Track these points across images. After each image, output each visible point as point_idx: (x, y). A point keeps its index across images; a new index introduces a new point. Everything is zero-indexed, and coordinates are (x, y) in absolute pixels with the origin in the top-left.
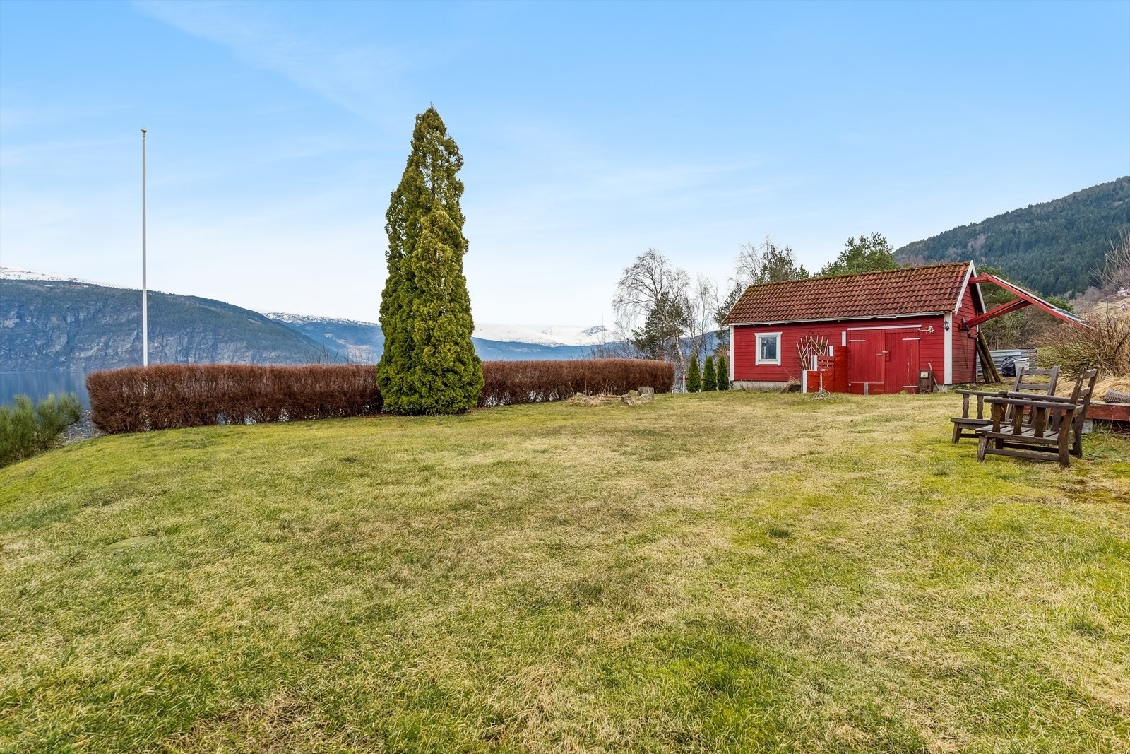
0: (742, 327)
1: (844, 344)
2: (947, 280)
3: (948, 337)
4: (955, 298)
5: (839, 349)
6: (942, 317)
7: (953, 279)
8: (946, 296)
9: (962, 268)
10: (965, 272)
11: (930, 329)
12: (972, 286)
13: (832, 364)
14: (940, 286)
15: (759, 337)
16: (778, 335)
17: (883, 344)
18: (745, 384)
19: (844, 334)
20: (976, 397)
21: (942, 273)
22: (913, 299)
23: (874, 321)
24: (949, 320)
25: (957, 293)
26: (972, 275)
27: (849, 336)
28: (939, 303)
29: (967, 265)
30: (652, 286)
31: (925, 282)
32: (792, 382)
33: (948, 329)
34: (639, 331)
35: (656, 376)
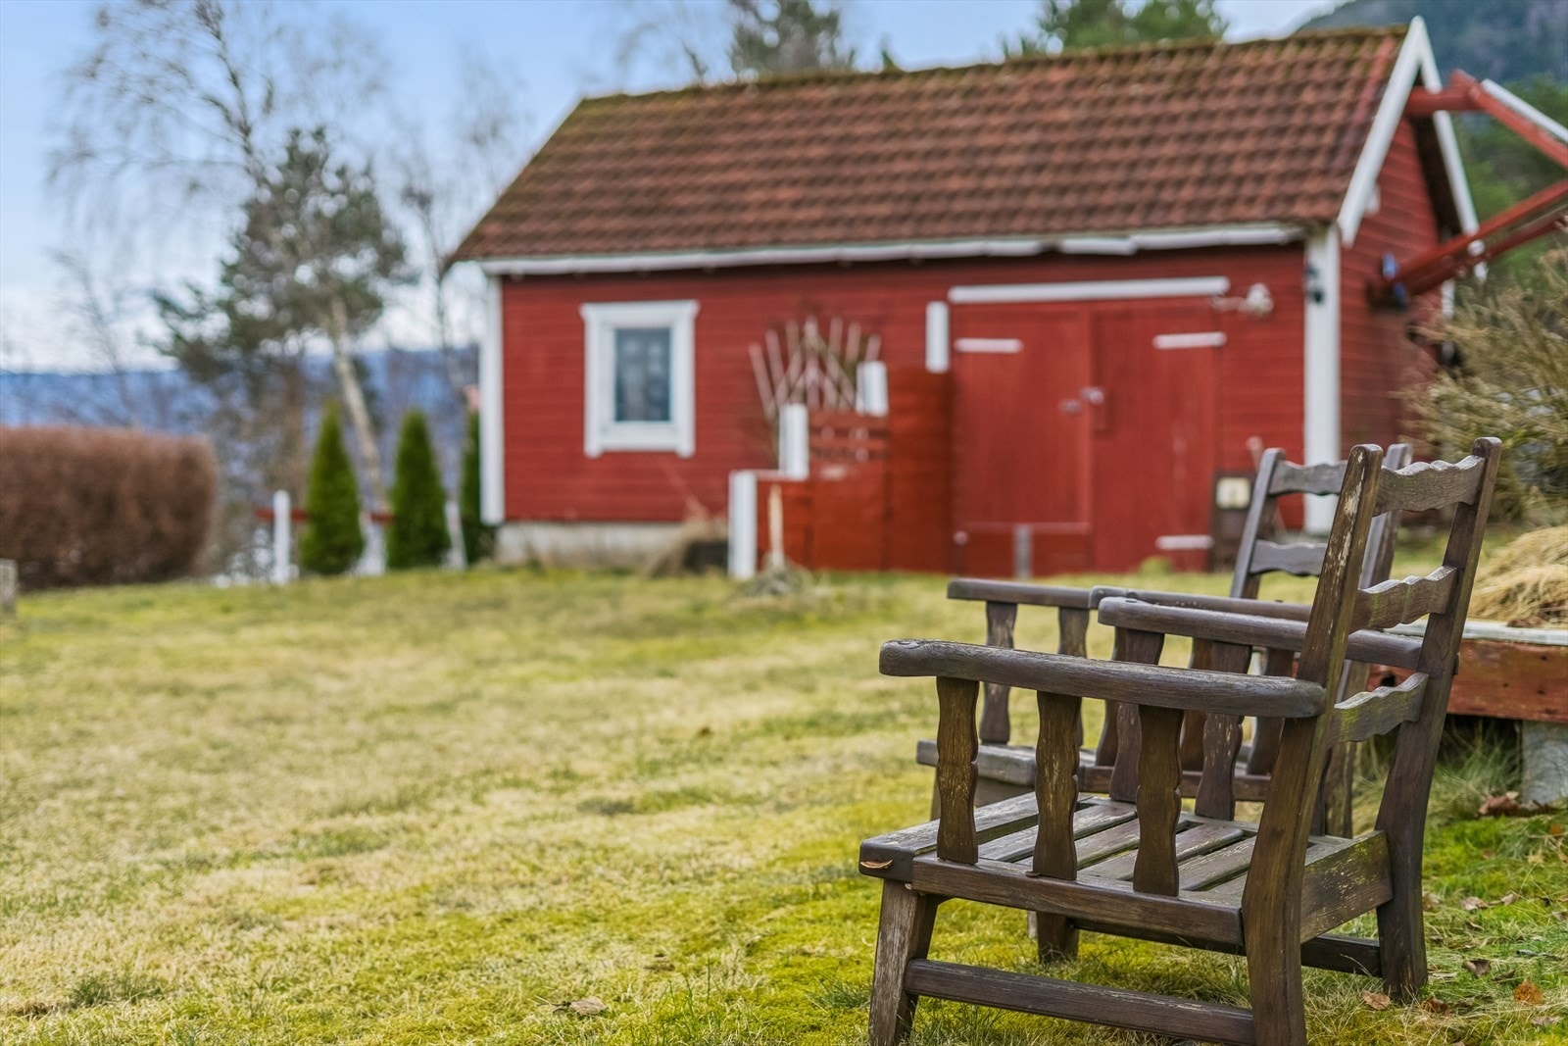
0: (532, 279)
1: (937, 359)
2: (1327, 96)
3: (1322, 328)
4: (1348, 171)
5: (907, 380)
6: (1295, 248)
7: (1346, 94)
8: (1318, 162)
9: (1384, 51)
10: (1390, 64)
11: (1258, 298)
12: (1417, 122)
13: (879, 445)
14: (1298, 119)
15: (601, 321)
16: (679, 317)
17: (1081, 360)
18: (546, 538)
19: (937, 317)
20: (1050, 616)
21: (1310, 66)
22: (1197, 170)
23: (1050, 263)
24: (1325, 263)
25: (1356, 151)
26: (1418, 81)
27: (962, 321)
28: (1289, 188)
29: (1399, 37)
30: (227, 94)
31: (1250, 101)
32: (696, 527)
33: (1318, 297)
34: (185, 300)
35: (110, 504)
